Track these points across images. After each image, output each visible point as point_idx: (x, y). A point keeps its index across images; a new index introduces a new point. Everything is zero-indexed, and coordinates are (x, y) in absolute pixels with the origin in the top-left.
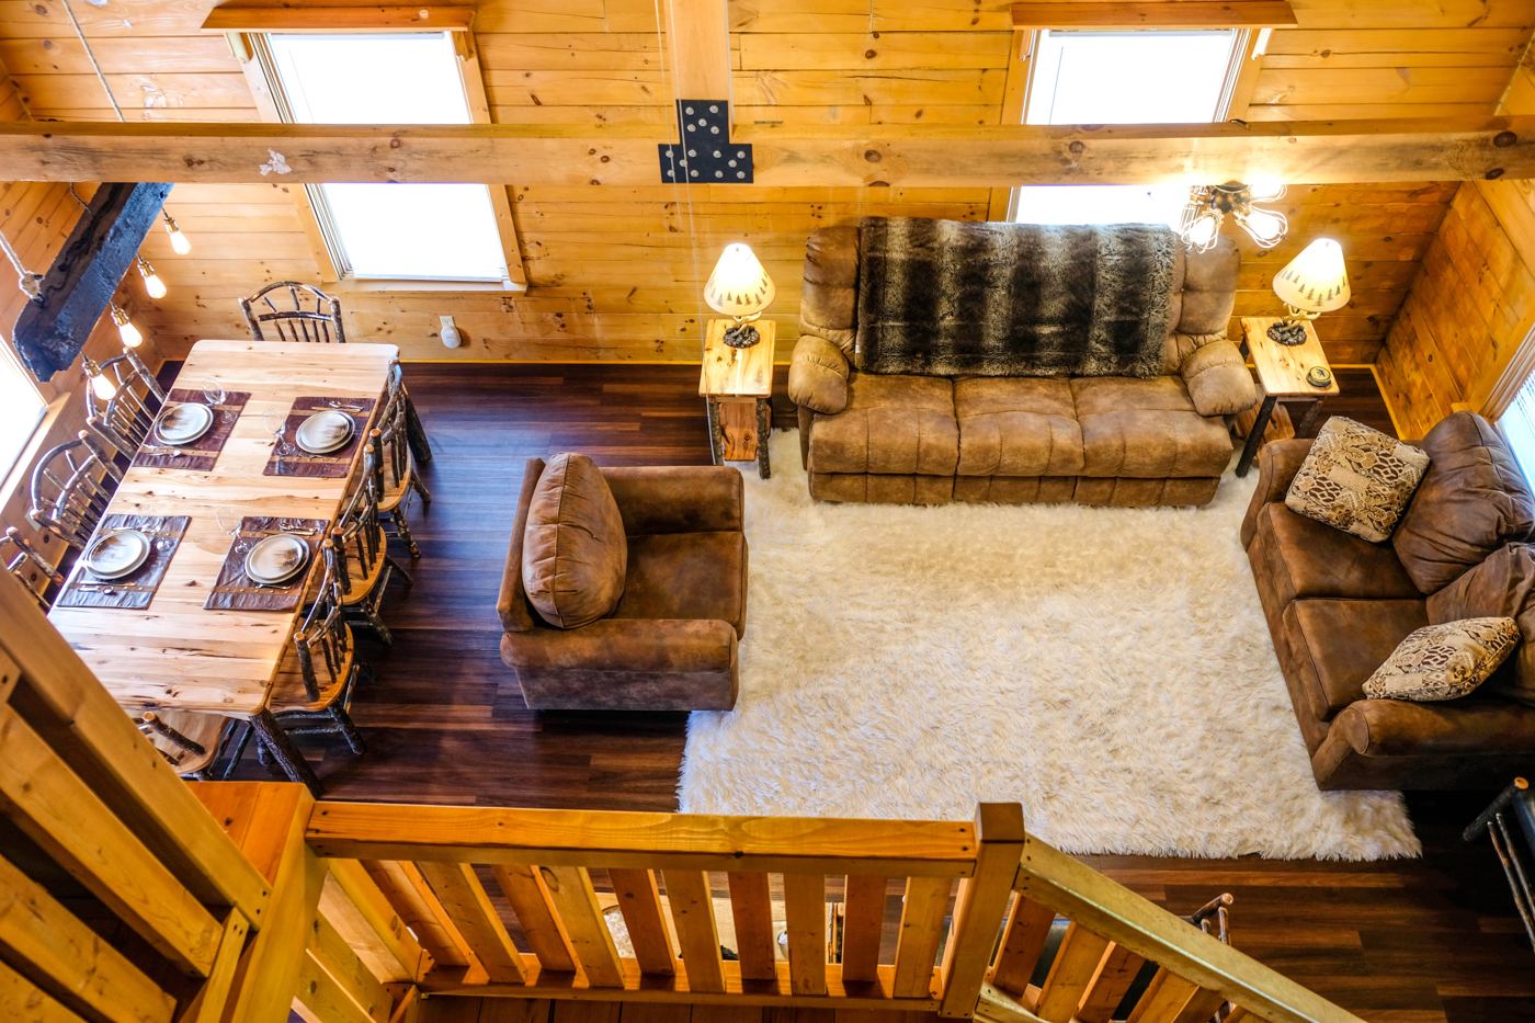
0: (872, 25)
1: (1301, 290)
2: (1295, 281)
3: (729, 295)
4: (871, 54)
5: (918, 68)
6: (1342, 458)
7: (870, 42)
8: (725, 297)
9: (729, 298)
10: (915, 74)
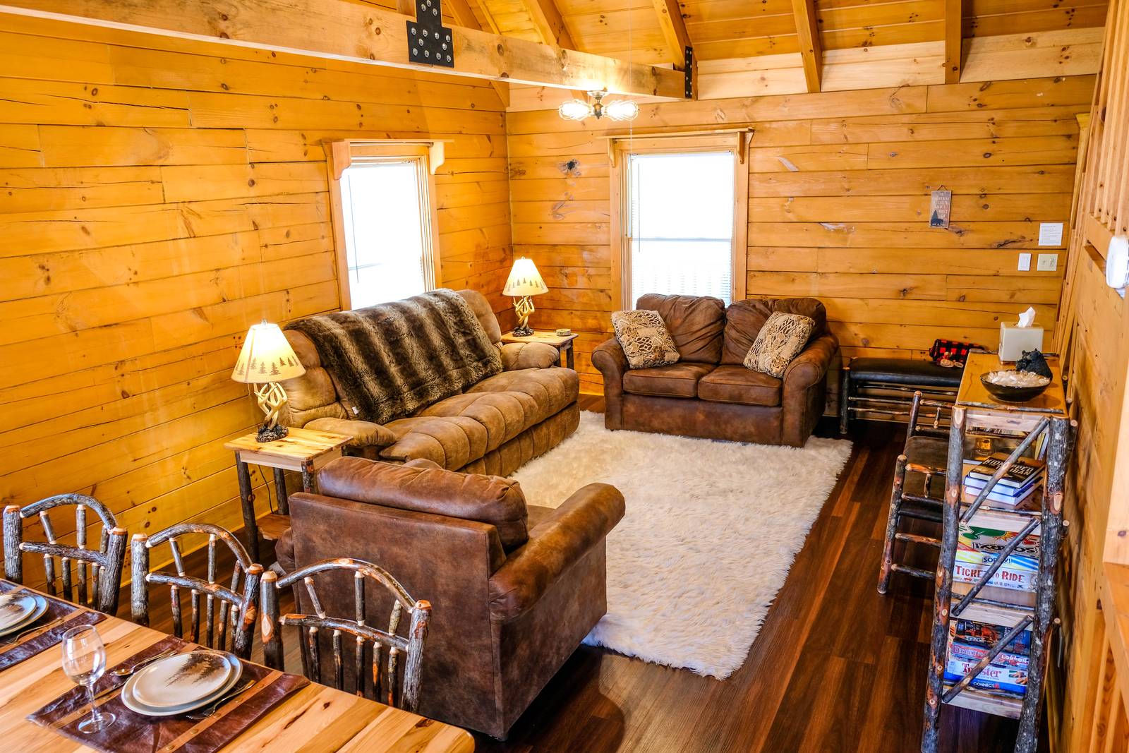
0: (250, 157)
1: (531, 285)
2: (525, 282)
3: (281, 360)
4: (252, 183)
5: (281, 194)
6: (636, 325)
7: (250, 173)
8: (278, 364)
9: (282, 363)
10: (280, 199)
